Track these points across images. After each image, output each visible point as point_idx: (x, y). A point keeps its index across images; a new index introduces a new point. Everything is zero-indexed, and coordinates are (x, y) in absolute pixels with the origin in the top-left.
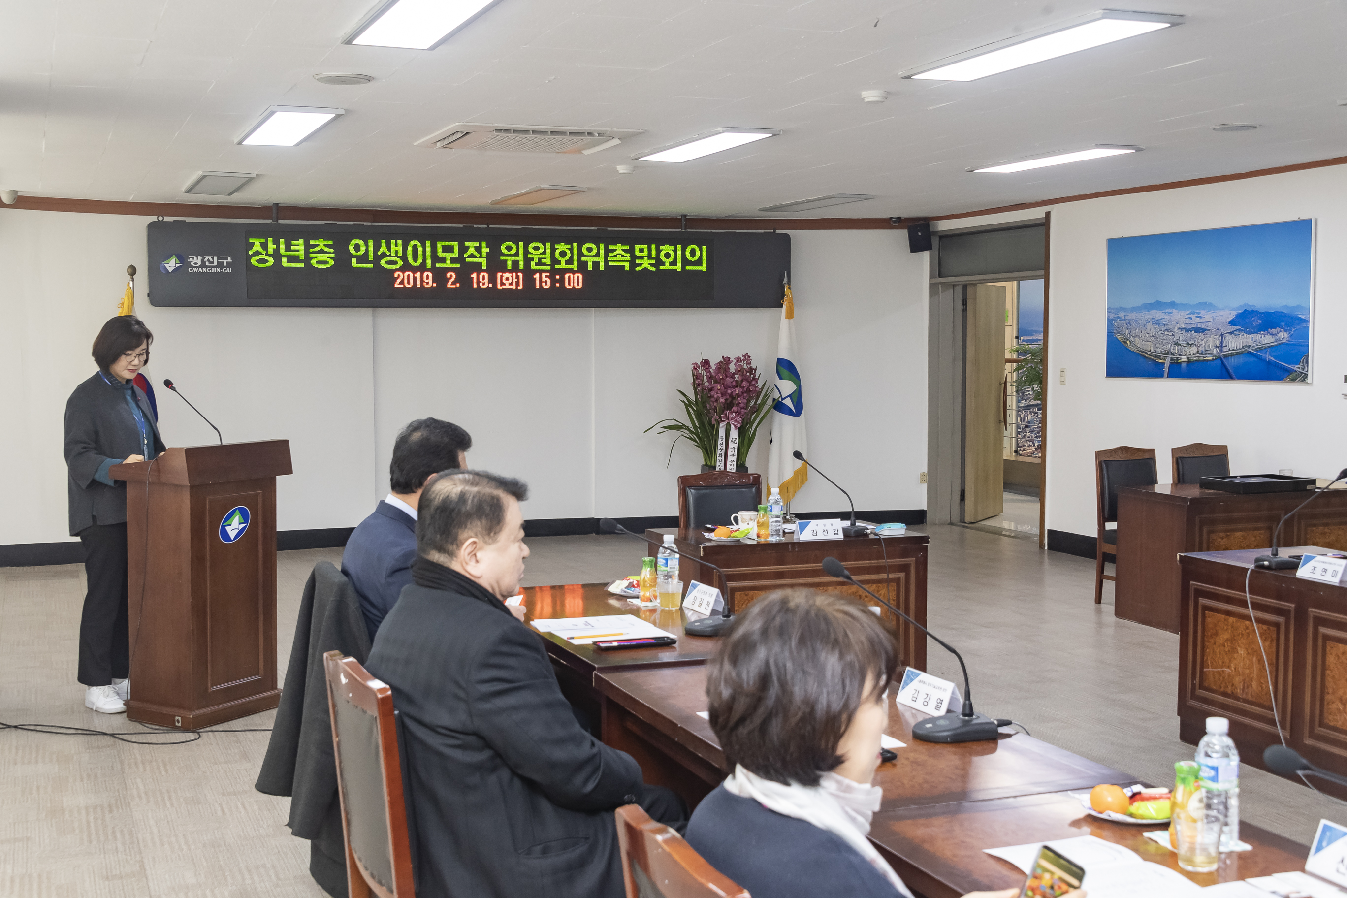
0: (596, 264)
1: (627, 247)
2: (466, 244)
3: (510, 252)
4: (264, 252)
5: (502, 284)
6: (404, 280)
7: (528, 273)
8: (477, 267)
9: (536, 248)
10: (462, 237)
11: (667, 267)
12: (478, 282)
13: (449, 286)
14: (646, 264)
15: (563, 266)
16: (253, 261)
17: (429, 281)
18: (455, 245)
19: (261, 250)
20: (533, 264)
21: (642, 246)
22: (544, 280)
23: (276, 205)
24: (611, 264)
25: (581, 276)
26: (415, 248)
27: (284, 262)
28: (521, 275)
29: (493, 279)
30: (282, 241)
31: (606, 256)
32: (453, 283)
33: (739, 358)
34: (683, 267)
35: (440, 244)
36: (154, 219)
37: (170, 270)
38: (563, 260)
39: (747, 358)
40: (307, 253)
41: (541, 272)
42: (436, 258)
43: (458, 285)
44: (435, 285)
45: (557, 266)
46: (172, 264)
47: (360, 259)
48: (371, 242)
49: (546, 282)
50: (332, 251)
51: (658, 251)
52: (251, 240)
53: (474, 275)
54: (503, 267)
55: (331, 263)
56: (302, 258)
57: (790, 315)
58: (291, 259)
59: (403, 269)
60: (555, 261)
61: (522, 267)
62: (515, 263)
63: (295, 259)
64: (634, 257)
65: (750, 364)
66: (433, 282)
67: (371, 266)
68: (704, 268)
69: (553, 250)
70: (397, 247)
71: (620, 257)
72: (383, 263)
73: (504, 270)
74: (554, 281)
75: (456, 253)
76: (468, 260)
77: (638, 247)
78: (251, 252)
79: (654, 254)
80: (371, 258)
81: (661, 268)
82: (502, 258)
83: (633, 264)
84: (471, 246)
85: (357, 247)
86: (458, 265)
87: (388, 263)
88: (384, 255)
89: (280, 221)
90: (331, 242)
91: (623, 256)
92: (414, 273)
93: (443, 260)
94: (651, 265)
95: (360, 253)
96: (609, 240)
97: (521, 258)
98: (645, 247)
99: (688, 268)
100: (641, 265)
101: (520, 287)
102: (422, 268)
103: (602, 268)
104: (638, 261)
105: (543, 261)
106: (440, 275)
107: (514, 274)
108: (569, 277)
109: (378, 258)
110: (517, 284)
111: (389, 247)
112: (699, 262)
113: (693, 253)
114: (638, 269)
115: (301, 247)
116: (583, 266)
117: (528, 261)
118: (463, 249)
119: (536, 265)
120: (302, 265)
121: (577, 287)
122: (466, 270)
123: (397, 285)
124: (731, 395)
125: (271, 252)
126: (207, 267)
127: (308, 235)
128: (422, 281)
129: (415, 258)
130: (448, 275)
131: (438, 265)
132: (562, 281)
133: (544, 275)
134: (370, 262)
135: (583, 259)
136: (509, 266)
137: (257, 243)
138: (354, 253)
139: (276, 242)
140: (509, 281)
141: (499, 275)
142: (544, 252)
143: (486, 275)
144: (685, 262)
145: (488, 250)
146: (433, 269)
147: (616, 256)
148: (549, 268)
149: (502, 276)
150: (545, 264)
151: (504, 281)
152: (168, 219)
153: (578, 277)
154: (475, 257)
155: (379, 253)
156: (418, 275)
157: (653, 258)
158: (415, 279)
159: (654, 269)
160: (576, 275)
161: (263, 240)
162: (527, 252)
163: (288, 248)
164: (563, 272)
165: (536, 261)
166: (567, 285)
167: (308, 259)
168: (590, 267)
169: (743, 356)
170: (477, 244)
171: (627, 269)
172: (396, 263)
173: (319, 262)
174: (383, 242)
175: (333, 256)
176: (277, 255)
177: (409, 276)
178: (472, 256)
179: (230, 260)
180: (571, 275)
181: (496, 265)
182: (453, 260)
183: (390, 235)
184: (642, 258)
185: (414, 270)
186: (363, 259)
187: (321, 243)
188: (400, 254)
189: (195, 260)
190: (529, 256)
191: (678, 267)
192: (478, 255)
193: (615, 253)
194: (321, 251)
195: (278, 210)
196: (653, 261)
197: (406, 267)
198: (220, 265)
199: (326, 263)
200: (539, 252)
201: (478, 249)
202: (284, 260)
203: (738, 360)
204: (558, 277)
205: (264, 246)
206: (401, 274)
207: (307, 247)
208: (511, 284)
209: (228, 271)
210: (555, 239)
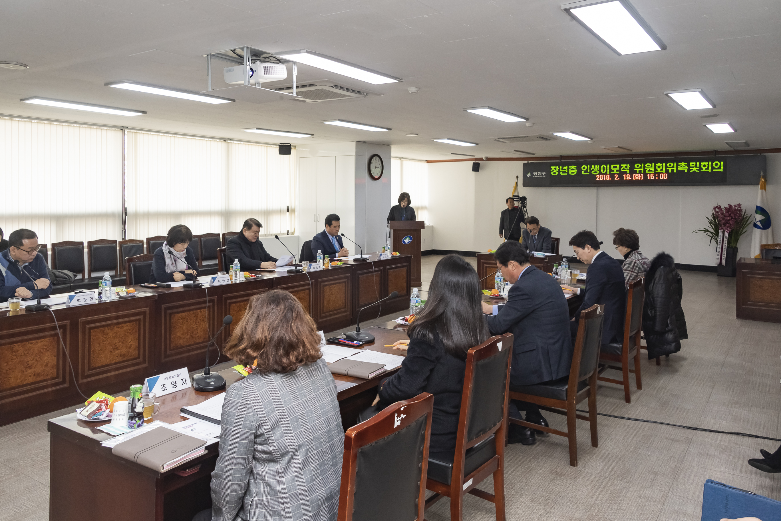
0: (673, 171)
1: (686, 164)
2: (622, 165)
3: (638, 167)
4: (555, 170)
5: (635, 178)
6: (600, 178)
7: (645, 174)
8: (626, 173)
9: (648, 165)
10: (620, 163)
11: (704, 170)
12: (626, 178)
13: (615, 179)
14: (695, 169)
15: (659, 171)
16: (552, 173)
17: (608, 178)
18: (618, 166)
19: (554, 170)
20: (647, 171)
21: (693, 163)
22: (651, 176)
23: (561, 156)
24: (679, 170)
25: (666, 174)
26: (604, 167)
27: (561, 174)
28: (642, 175)
29: (631, 177)
30: (561, 167)
31: (677, 167)
32: (617, 178)
33: (735, 205)
34: (712, 170)
35: (612, 166)
36: (526, 162)
37: (528, 177)
38: (659, 169)
39: (739, 205)
40: (568, 170)
41: (650, 174)
42: (611, 170)
43: (619, 179)
44: (610, 179)
45: (656, 171)
46: (529, 175)
47: (585, 172)
48: (589, 166)
49: (652, 177)
50: (576, 169)
51: (700, 164)
52: (551, 167)
53: (625, 175)
54: (635, 172)
55: (576, 173)
56: (567, 172)
57: (764, 188)
58: (563, 172)
59: (599, 174)
60: (656, 169)
61: (642, 172)
62: (640, 172)
63: (565, 172)
64: (689, 167)
65: (740, 207)
66: (610, 178)
67: (589, 174)
68: (722, 170)
69: (655, 166)
70: (597, 167)
71: (683, 167)
72: (593, 172)
73: (636, 173)
74: (655, 177)
75: (618, 169)
76: (622, 170)
77: (691, 164)
78: (551, 171)
79: (698, 166)
80: (589, 171)
81: (701, 170)
82: (635, 169)
83: (689, 170)
84: (624, 166)
85: (584, 167)
86: (618, 172)
87: (594, 172)
88: (593, 170)
89: (562, 161)
90: (576, 167)
91: (684, 167)
92: (603, 175)
93: (613, 171)
94: (697, 169)
95: (585, 170)
96: (678, 161)
97: (642, 169)
98: (695, 163)
99: (714, 170)
100: (692, 170)
101: (642, 179)
102: (606, 174)
103: (675, 171)
104: (691, 168)
105: (651, 170)
106: (612, 176)
107: (640, 175)
108: (662, 175)
109: (591, 171)
110: (641, 178)
111: (595, 167)
112: (720, 168)
113: (716, 165)
114: (691, 171)
115: (567, 169)
116: (667, 171)
117: (645, 170)
118: (620, 167)
119: (648, 171)
120: (567, 174)
121: (664, 178)
122: (621, 174)
123: (597, 179)
124: (726, 220)
125: (557, 170)
126: (538, 175)
127: (569, 164)
128: (606, 178)
129: (604, 171)
130: (615, 176)
131: (611, 172)
132: (659, 177)
133: (651, 174)
134: (588, 172)
135: (667, 169)
136: (638, 172)
137: (553, 168)
138: (583, 170)
139: (559, 167)
140: (637, 177)
141: (634, 175)
142: (652, 167)
143: (629, 175)
144: (713, 168)
145: (630, 167)
146: (610, 174)
147: (681, 167)
148: (653, 172)
149: (635, 175)
150: (652, 171)
151: (636, 177)
152: (530, 162)
153: (665, 175)
154: (625, 169)
155: (591, 169)
156: (604, 176)
157: (698, 167)
158: (603, 177)
159: (698, 171)
160: (665, 174)
161: (555, 167)
162: (644, 167)
163: (562, 169)
164: (659, 173)
165: (648, 170)
166: (661, 178)
167: (568, 172)
168: (670, 172)
169: (737, 204)
170: (626, 165)
171: (686, 171)
172: (597, 172)
173: (572, 173)
174: (593, 166)
175: (576, 171)
176: (559, 171)
177: (601, 176)
178: (624, 169)
179: (545, 173)
180: (662, 174)
181: (632, 172)
182: (617, 171)
183: (595, 164)
184: (693, 167)
185: (603, 174)
186: (586, 171)
187: (573, 167)
188: (598, 169)
189: (535, 174)
190: (646, 168)
191: (710, 170)
192: (626, 169)
193: (681, 166)
194: (573, 170)
195: (562, 157)
196: (698, 168)
197: (600, 173)
198: (542, 175)
199: (574, 173)
200: (649, 167)
201: (626, 167)
202: (561, 173)
203: (735, 206)
204: (657, 175)
205: (555, 169)
206: (599, 175)
207: (568, 168)
208: (639, 178)
209: (545, 176)
210: (656, 162)
